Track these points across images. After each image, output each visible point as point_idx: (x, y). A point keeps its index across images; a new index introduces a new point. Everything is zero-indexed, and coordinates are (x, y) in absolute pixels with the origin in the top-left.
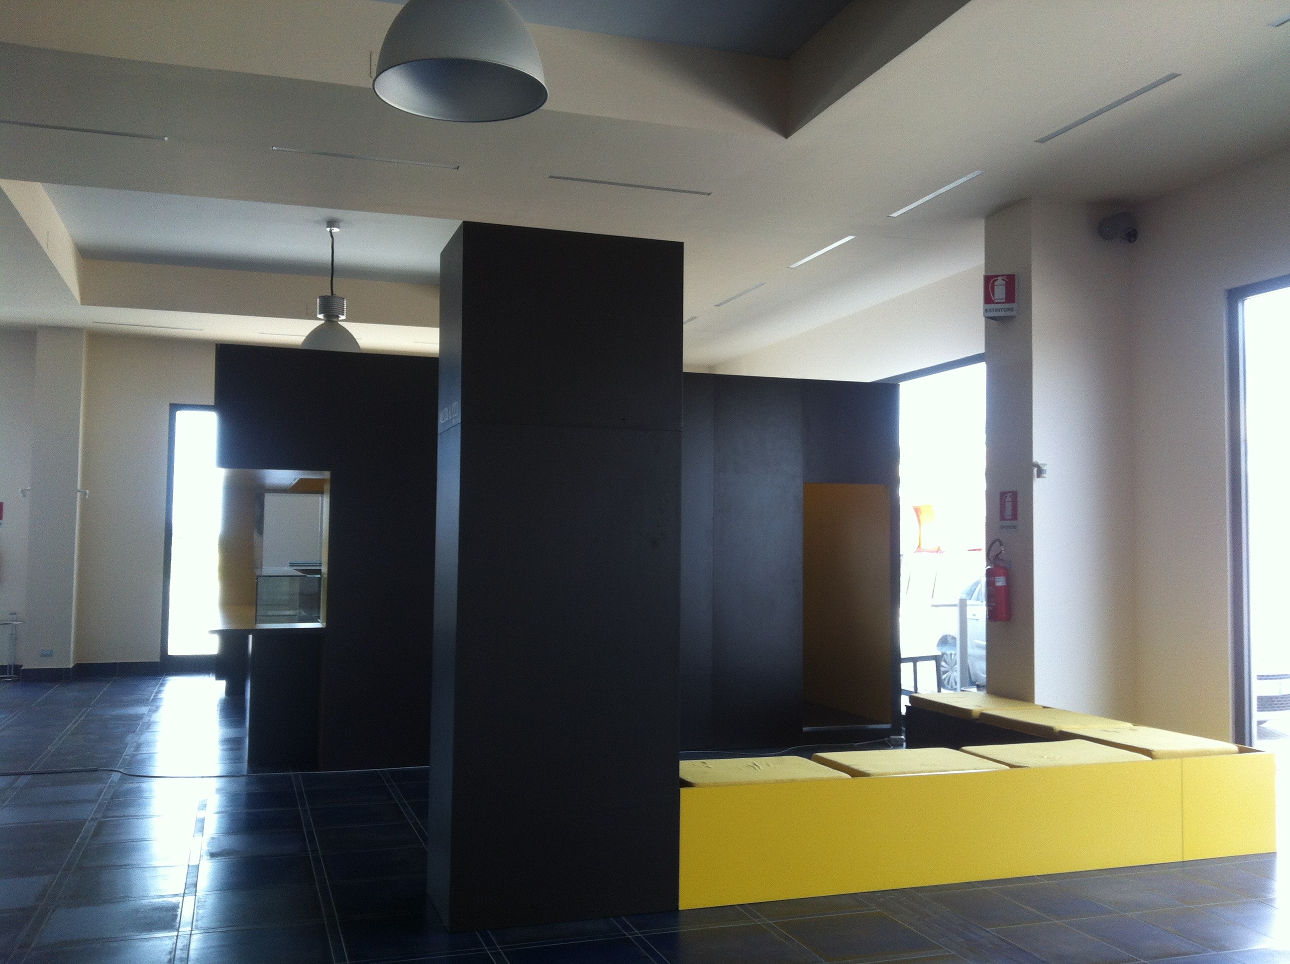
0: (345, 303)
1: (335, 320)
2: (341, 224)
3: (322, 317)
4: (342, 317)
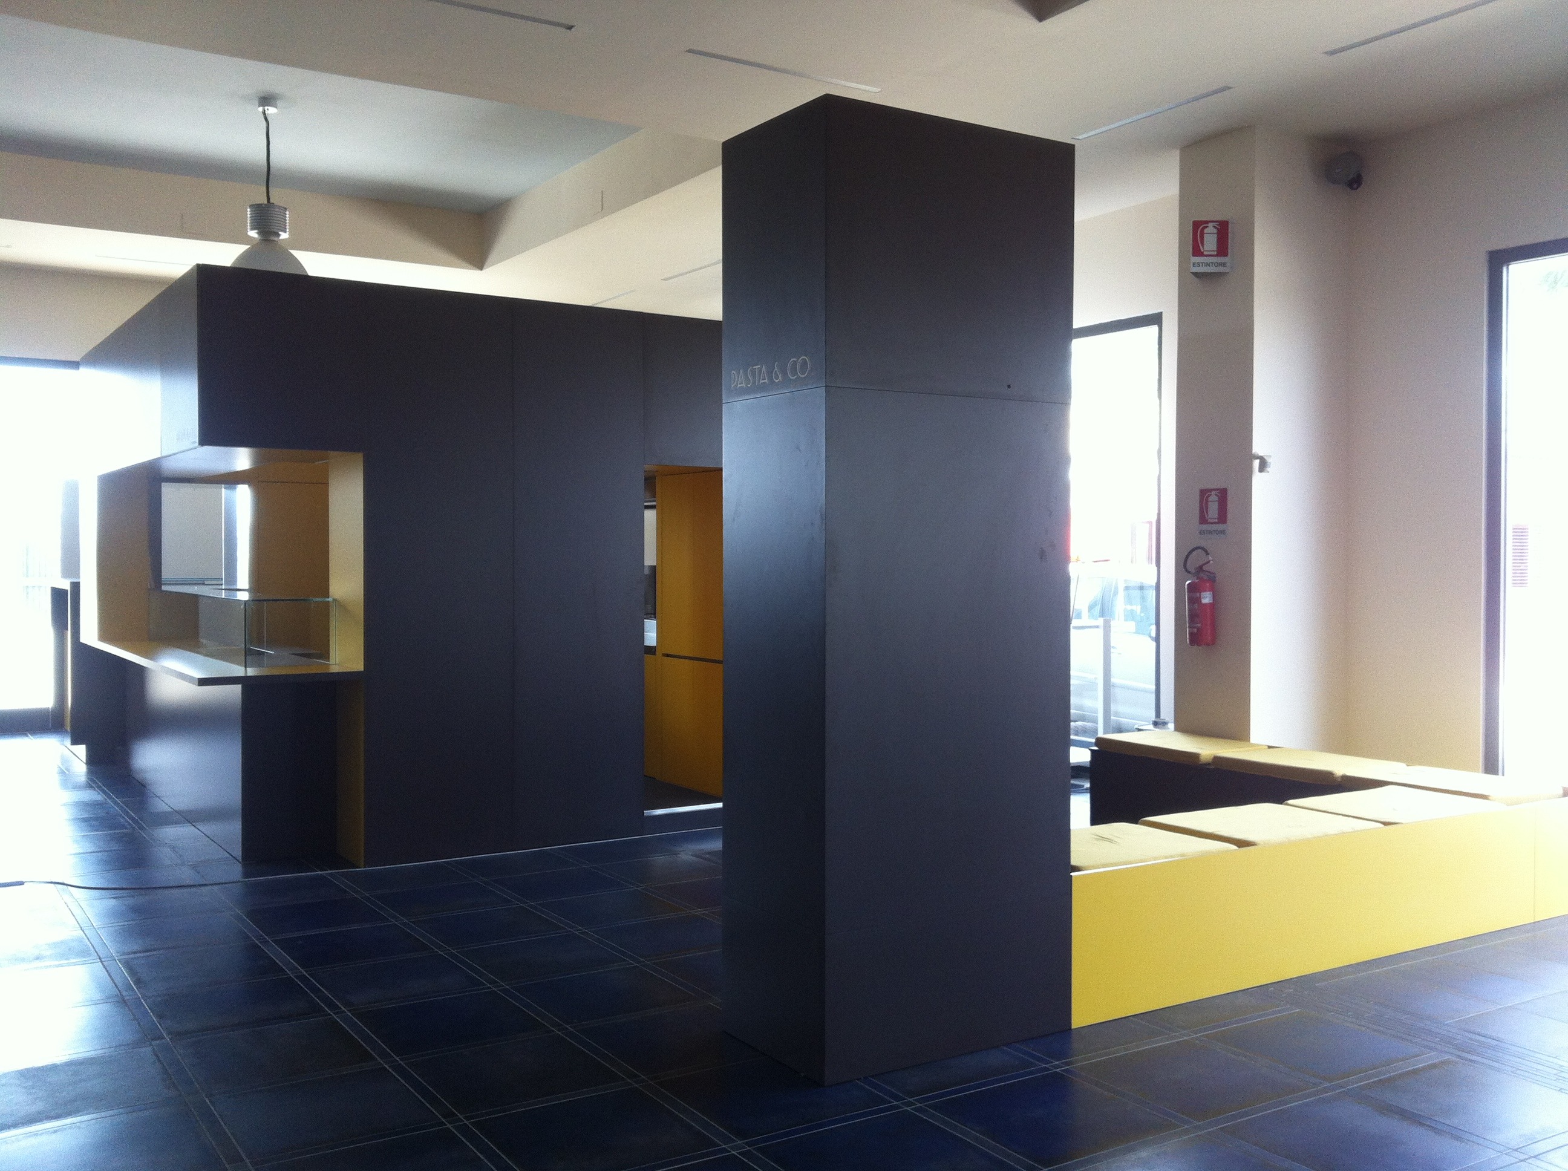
0: (287, 216)
1: (276, 239)
2: (279, 103)
3: (253, 234)
4: (284, 236)
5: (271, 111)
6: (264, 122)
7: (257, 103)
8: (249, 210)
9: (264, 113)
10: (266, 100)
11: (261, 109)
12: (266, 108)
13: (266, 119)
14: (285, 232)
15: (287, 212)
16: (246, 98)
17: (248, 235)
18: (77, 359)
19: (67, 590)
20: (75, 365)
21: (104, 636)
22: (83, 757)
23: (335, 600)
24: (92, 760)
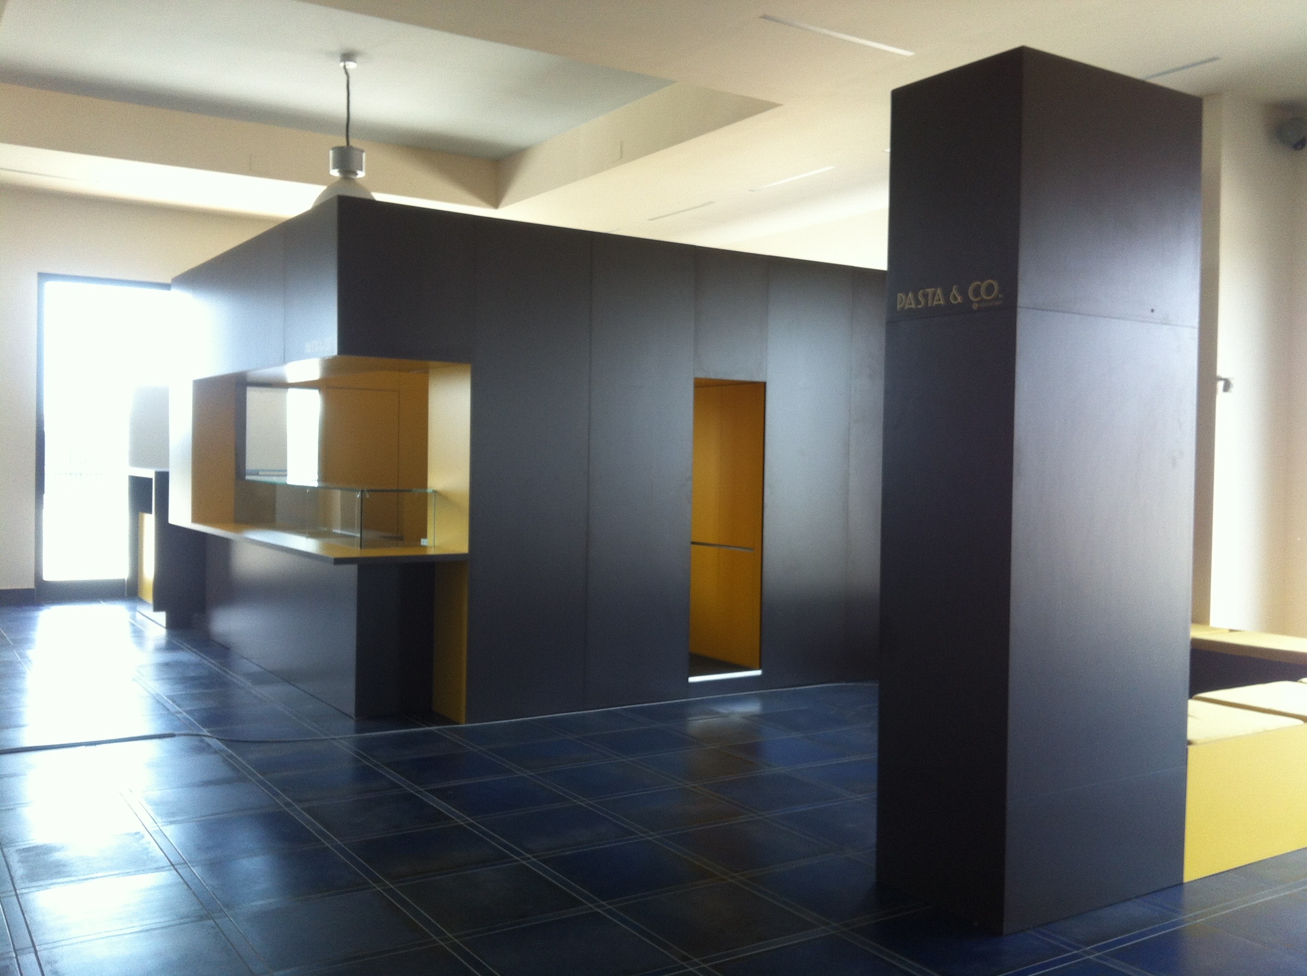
0: (364, 157)
1: (353, 177)
2: (358, 59)
3: (335, 173)
4: (361, 174)
5: (351, 65)
6: (345, 77)
7: (339, 59)
8: (331, 153)
9: (345, 67)
10: (348, 56)
11: (342, 64)
12: (347, 63)
13: (347, 73)
14: (361, 170)
15: (364, 155)
16: (330, 54)
17: (330, 175)
18: (169, 281)
19: (151, 480)
20: (167, 286)
21: (196, 519)
22: (164, 623)
23: (435, 492)
24: (172, 625)
